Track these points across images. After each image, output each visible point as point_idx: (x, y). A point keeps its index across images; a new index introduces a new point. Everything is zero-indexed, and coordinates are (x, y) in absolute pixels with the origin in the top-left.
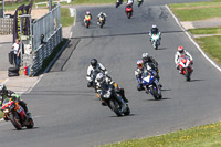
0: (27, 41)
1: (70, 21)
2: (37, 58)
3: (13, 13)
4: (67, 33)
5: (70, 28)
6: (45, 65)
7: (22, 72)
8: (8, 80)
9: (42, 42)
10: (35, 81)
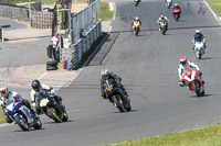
0: (66, 35)
1: (110, 15)
2: (76, 52)
3: (52, 7)
4: (107, 27)
5: (109, 22)
6: (84, 59)
7: (60, 65)
8: (46, 73)
9: (81, 36)
10: (74, 75)
